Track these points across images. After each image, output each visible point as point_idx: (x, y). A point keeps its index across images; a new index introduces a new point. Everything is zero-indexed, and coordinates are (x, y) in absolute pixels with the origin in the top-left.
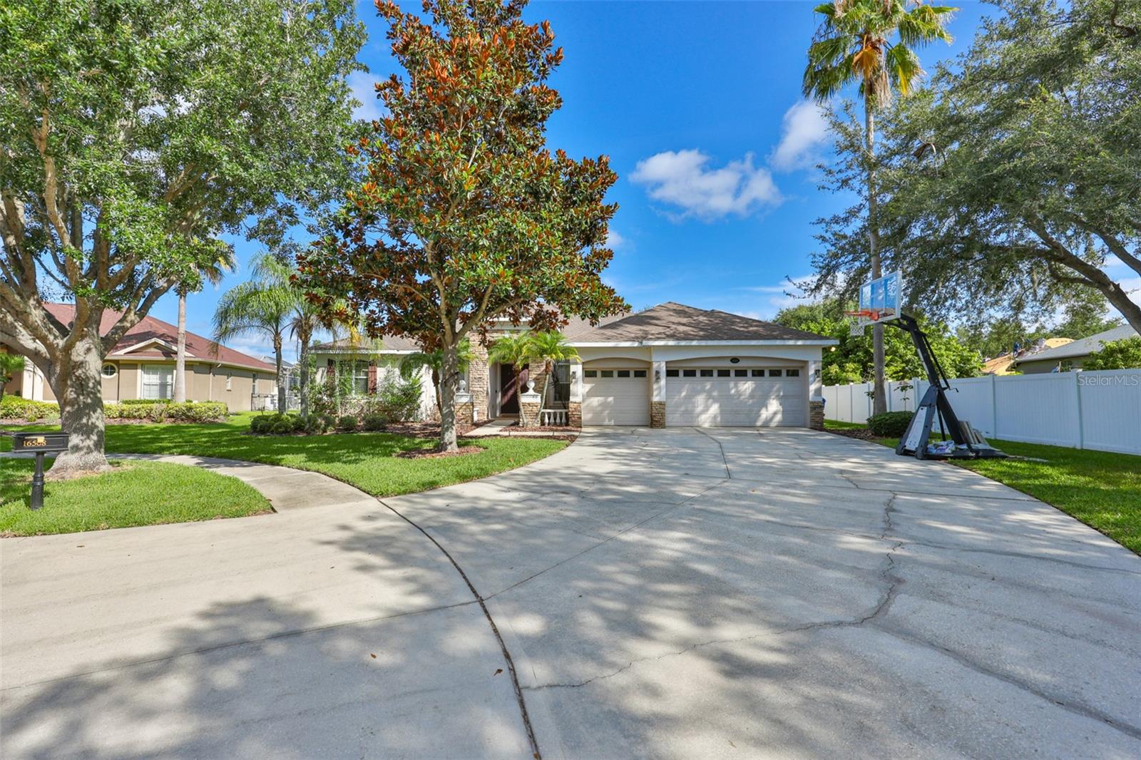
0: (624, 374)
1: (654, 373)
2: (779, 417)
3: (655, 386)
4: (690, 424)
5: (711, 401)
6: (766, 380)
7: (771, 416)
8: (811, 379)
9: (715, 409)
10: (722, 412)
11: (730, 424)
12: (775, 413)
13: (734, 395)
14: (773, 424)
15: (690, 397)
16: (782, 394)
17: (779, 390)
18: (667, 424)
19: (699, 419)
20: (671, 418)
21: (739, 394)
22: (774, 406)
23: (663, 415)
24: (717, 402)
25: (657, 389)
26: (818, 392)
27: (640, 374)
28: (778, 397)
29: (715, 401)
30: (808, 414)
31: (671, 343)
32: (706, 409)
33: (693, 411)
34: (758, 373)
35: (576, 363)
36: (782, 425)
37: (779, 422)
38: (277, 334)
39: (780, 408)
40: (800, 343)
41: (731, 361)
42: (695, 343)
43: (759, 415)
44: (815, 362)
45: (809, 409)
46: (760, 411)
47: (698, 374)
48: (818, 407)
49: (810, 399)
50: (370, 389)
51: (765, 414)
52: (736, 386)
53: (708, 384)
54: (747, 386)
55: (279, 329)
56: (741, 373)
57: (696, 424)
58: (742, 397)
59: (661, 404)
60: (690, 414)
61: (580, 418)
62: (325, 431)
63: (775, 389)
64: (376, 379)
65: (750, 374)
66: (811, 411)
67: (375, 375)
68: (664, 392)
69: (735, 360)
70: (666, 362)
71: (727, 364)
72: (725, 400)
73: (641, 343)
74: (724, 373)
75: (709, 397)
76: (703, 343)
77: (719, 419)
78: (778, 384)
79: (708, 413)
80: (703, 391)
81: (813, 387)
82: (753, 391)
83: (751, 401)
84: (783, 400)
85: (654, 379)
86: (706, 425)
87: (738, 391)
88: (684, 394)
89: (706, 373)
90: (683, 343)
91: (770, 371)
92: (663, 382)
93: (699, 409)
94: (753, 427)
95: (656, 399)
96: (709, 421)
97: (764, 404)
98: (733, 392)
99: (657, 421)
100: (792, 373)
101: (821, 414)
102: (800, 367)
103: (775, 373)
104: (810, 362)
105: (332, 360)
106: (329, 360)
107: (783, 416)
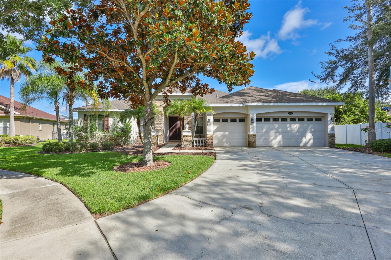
0: (234, 120)
1: (250, 120)
2: (311, 142)
3: (251, 126)
4: (267, 145)
5: (278, 134)
6: (305, 123)
7: (308, 141)
8: (329, 122)
9: (280, 137)
10: (283, 138)
11: (287, 145)
12: (310, 140)
13: (289, 131)
14: (309, 145)
15: (267, 132)
16: (313, 130)
17: (311, 128)
18: (257, 145)
19: (272, 143)
20: (259, 142)
21: (292, 130)
22: (309, 136)
23: (255, 141)
24: (281, 134)
25: (251, 128)
26: (333, 129)
27: (242, 120)
28: (311, 132)
29: (280, 134)
30: (327, 140)
31: (260, 104)
32: (276, 137)
33: (269, 139)
34: (301, 120)
35: (210, 115)
36: (313, 146)
37: (312, 144)
38: (56, 101)
39: (312, 137)
40: (325, 104)
41: (289, 113)
42: (272, 104)
43: (301, 141)
44: (331, 114)
45: (328, 138)
46: (302, 138)
47: (271, 120)
48: (332, 137)
49: (329, 133)
50: (105, 128)
51: (304, 140)
52: (290, 126)
53: (276, 125)
54: (296, 126)
55: (58, 99)
56: (293, 120)
57: (270, 145)
58: (293, 132)
59: (254, 135)
60: (267, 141)
61: (212, 143)
62: (80, 151)
63: (310, 127)
64: (108, 124)
65: (297, 120)
66: (329, 138)
67: (108, 122)
68: (255, 129)
69: (290, 113)
70: (256, 114)
71: (287, 115)
72: (285, 134)
73: (244, 104)
74: (284, 120)
75: (277, 131)
76: (276, 104)
77: (282, 143)
78: (311, 125)
79: (276, 140)
80: (274, 128)
81: (330, 127)
82: (299, 128)
83: (298, 134)
84: (313, 133)
85: (250, 123)
86: (275, 146)
88: (264, 130)
89: (276, 120)
91: (307, 118)
92: (255, 124)
93: (272, 138)
94: (299, 146)
95: (251, 133)
96: (277, 144)
97: (304, 135)
98: (289, 129)
99: (252, 144)
100: (318, 119)
101: (334, 140)
102: (323, 117)
103: (310, 120)
104: (328, 114)
105: (86, 115)
106: (84, 115)
107: (314, 141)
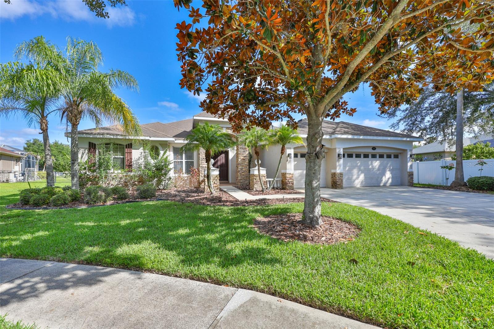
1: (337, 155)
2: (390, 181)
3: (337, 164)
5: (360, 172)
6: (385, 159)
7: (387, 180)
8: (408, 160)
9: (362, 177)
10: (365, 177)
11: (369, 185)
12: (389, 179)
13: (370, 169)
14: (388, 184)
15: (351, 170)
16: (391, 168)
17: (390, 166)
18: (344, 186)
19: (355, 183)
20: (345, 182)
21: (373, 168)
22: (388, 175)
23: (342, 180)
24: (363, 173)
26: (411, 166)
28: (390, 170)
29: (362, 173)
30: (406, 179)
31: (350, 137)
32: (358, 178)
33: (352, 178)
34: (381, 156)
35: (290, 148)
36: (392, 185)
37: (391, 183)
38: (43, 117)
39: (391, 175)
41: (372, 149)
42: (361, 137)
43: (381, 180)
44: (410, 150)
45: (407, 176)
46: (382, 177)
47: (354, 156)
48: (411, 175)
49: (408, 171)
50: (126, 165)
51: (384, 179)
52: (372, 164)
53: (359, 162)
54: (376, 163)
56: (374, 156)
57: (352, 186)
58: (375, 170)
59: (341, 174)
60: (351, 181)
61: (293, 184)
64: (131, 159)
65: (378, 156)
66: (409, 177)
67: (131, 155)
68: (342, 167)
69: (374, 148)
70: (344, 148)
71: (370, 151)
72: (367, 172)
73: (331, 136)
74: (366, 156)
75: (359, 170)
76: (366, 137)
77: (364, 183)
78: (390, 163)
79: (359, 180)
80: (357, 166)
81: (409, 164)
82: (379, 166)
83: (378, 172)
84: (392, 171)
85: (337, 159)
86: (358, 186)
87: (373, 166)
89: (358, 156)
90: (356, 137)
92: (342, 161)
93: (355, 177)
94: (379, 186)
95: (338, 171)
96: (360, 183)
97: (383, 174)
98: (370, 167)
99: (339, 185)
100: (396, 156)
101: (412, 178)
102: (400, 153)
103: (389, 156)
104: (408, 151)
105: (92, 143)
106: (90, 143)
107: (392, 181)
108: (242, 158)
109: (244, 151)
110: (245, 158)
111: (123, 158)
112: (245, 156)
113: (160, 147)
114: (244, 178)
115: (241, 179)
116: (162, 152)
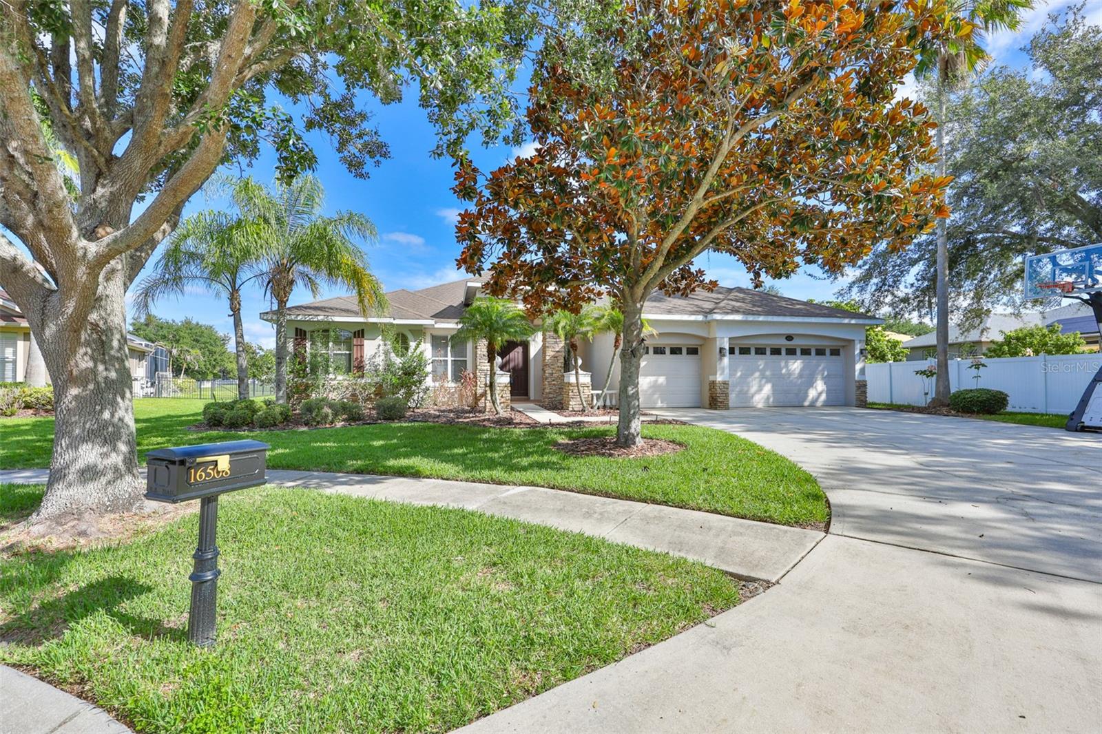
0: (675, 351)
1: (718, 350)
2: (823, 397)
3: (717, 365)
4: (745, 405)
5: (764, 381)
6: (813, 359)
7: (817, 395)
8: (857, 358)
9: (768, 389)
10: (774, 390)
11: (781, 404)
12: (820, 394)
13: (784, 375)
14: (819, 404)
15: (745, 377)
16: (826, 373)
17: (823, 370)
18: (731, 405)
19: (753, 399)
20: (733, 398)
21: (789, 374)
22: (820, 386)
23: (727, 395)
24: (770, 382)
25: (720, 368)
26: (863, 371)
27: (693, 351)
28: (823, 378)
29: (767, 382)
30: (853, 394)
31: (738, 317)
32: (760, 390)
33: (748, 391)
34: (806, 352)
36: (827, 404)
37: (825, 401)
38: (234, 290)
39: (824, 387)
40: (853, 321)
41: (787, 338)
42: (761, 318)
43: (806, 395)
44: (860, 341)
45: (855, 388)
46: (807, 391)
47: (753, 351)
48: (862, 386)
49: (856, 378)
50: (355, 366)
51: (812, 393)
52: (787, 366)
53: (761, 362)
54: (796, 365)
55: (237, 284)
56: (791, 352)
57: (750, 405)
58: (792, 377)
59: (725, 383)
60: (745, 397)
63: (820, 368)
64: (362, 357)
65: (798, 352)
66: (858, 390)
67: (362, 350)
68: (727, 371)
69: (789, 338)
70: (730, 338)
71: (783, 342)
72: (778, 380)
73: (706, 317)
74: (776, 351)
75: (763, 376)
76: (770, 318)
77: (771, 400)
78: (824, 365)
79: (762, 394)
80: (757, 370)
81: (858, 366)
82: (802, 370)
83: (800, 381)
84: (826, 380)
85: (718, 356)
86: (760, 406)
87: (788, 370)
88: (739, 374)
89: (760, 351)
90: (751, 318)
91: (816, 350)
92: (726, 360)
93: (754, 389)
94: (801, 406)
95: (720, 378)
96: (763, 401)
97: (811, 384)
98: (784, 371)
99: (721, 402)
100: (835, 352)
101: (865, 392)
102: (843, 346)
103: (820, 352)
104: (856, 342)
105: (301, 330)
106: (297, 329)
107: (827, 396)
108: (552, 354)
109: (556, 342)
110: (557, 355)
111: (350, 354)
112: (558, 352)
113: (410, 336)
114: (555, 391)
115: (550, 393)
116: (413, 345)
